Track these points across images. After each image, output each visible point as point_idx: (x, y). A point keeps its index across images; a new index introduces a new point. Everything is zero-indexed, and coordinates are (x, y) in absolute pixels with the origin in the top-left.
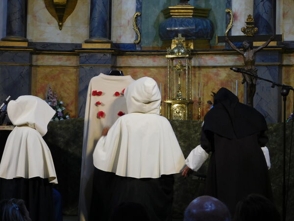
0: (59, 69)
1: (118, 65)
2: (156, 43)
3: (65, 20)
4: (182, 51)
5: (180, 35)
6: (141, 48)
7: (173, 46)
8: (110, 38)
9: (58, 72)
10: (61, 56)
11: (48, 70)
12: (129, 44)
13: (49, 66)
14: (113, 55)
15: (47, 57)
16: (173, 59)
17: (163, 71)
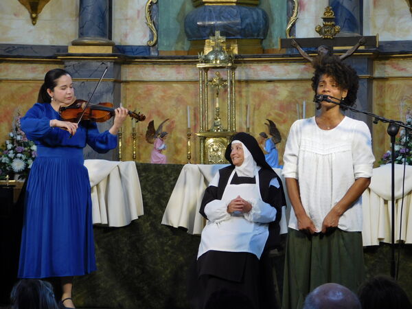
0: (31, 85)
1: (123, 79)
2: (180, 44)
3: (41, 9)
4: (222, 57)
5: (218, 33)
6: (158, 52)
7: (207, 50)
8: (110, 38)
9: (30, 89)
10: (34, 65)
11: (15, 87)
12: (140, 46)
13: (16, 81)
14: (116, 63)
15: (13, 66)
16: (206, 69)
17: (191, 86)
